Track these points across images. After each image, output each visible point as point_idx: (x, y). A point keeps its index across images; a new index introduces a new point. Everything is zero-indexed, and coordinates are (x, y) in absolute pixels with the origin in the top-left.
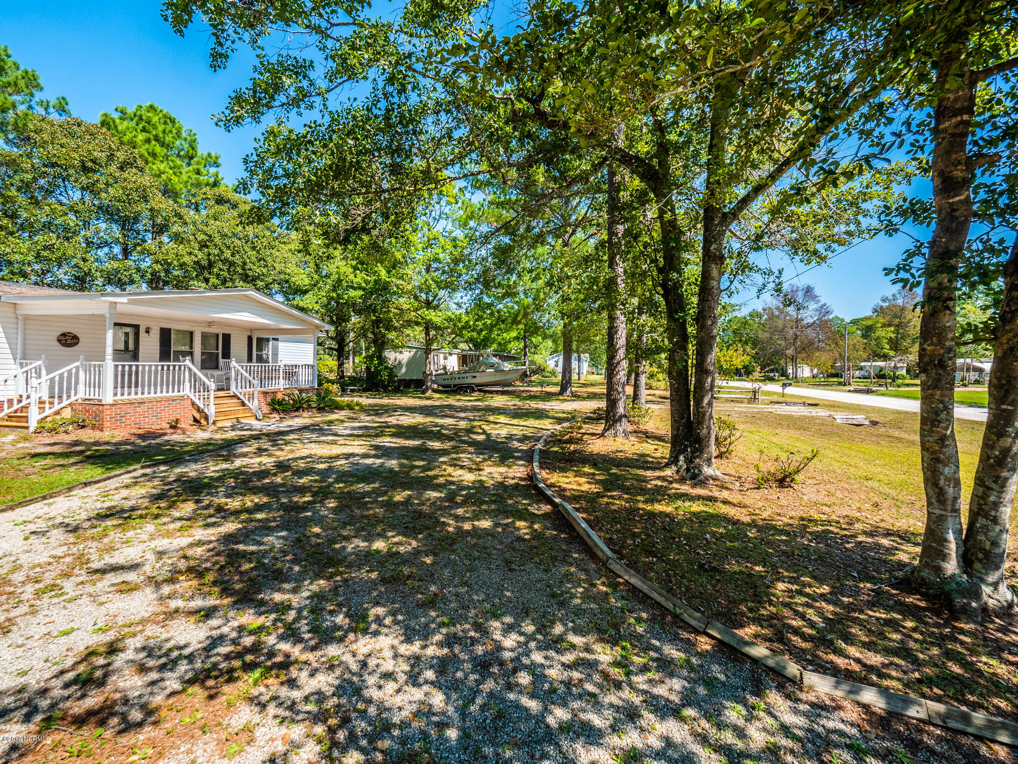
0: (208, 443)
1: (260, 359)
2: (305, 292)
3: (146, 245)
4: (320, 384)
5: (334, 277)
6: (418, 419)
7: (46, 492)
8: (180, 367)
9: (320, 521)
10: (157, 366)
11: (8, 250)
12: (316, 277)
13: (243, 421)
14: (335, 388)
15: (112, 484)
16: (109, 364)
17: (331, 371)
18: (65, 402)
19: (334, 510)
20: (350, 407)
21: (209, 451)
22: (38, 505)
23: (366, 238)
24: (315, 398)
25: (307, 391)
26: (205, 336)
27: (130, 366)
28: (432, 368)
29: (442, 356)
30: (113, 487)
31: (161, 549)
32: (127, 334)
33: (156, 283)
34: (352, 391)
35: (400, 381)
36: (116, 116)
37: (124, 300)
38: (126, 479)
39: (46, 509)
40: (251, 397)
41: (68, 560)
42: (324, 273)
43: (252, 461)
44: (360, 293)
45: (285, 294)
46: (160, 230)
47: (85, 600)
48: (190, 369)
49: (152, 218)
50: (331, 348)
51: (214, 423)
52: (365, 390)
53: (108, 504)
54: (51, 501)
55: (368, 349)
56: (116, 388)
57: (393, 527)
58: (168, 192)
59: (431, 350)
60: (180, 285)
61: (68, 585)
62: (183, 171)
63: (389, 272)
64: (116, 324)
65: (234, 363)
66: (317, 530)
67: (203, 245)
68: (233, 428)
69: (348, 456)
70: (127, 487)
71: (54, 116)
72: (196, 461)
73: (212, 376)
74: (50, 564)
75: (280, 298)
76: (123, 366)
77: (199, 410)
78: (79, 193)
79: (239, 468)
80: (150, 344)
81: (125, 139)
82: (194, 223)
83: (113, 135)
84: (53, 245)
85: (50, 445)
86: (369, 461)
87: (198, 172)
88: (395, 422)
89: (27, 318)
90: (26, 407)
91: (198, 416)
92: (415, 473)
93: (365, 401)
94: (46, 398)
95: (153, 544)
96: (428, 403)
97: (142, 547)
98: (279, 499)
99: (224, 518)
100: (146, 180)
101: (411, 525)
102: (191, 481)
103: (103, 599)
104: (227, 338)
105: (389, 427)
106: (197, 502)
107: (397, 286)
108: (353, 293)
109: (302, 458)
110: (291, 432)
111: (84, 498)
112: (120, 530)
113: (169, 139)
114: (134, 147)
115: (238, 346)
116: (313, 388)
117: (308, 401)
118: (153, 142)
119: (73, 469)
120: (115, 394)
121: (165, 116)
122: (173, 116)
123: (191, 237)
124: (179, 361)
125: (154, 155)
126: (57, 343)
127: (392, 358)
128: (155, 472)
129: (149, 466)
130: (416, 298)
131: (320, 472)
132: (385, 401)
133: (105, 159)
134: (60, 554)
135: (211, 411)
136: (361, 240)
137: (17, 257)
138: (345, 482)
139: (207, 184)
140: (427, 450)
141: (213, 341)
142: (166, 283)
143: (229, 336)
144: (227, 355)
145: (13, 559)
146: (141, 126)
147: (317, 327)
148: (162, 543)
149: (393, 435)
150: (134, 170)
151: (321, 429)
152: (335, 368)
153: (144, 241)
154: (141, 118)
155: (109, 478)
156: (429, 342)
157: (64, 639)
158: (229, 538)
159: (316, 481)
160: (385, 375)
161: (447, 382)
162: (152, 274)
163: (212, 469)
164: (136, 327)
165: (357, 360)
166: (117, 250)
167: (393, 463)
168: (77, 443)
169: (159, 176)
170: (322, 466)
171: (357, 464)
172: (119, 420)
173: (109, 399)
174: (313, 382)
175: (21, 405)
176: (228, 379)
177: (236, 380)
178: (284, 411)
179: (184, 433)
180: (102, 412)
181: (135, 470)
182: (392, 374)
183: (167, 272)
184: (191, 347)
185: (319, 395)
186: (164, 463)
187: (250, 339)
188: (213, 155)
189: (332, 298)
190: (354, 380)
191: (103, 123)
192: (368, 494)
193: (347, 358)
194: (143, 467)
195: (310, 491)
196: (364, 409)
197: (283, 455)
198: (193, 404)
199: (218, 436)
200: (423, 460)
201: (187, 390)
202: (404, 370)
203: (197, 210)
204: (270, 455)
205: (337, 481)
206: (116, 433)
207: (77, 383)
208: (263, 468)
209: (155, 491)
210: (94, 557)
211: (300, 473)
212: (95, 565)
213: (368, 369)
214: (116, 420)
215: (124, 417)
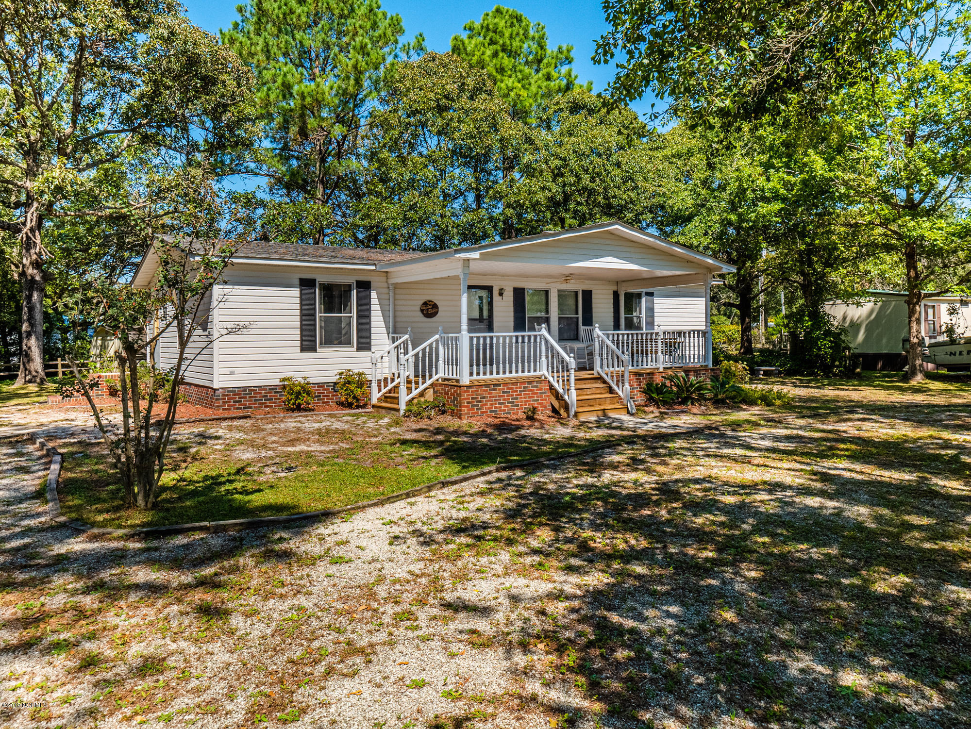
0: (569, 443)
1: (630, 325)
2: (689, 219)
3: (498, 187)
4: (716, 361)
5: (734, 186)
6: (903, 430)
7: (410, 489)
8: (535, 336)
9: (736, 601)
10: (511, 337)
11: (383, 216)
12: (704, 192)
13: (612, 415)
14: (739, 368)
15: (468, 487)
16: (465, 335)
17: (731, 340)
18: (429, 382)
19: (757, 585)
20: (766, 400)
21: (570, 455)
22: (403, 503)
23: (793, 97)
24: (709, 384)
25: (697, 371)
26: (562, 295)
27: (485, 338)
28: (921, 331)
29: (944, 307)
30: (468, 491)
31: (514, 591)
32: (481, 298)
33: (509, 231)
34: (766, 373)
35: (855, 357)
36: (464, 36)
37: (476, 255)
38: (480, 483)
39: (408, 510)
40: (620, 379)
41: (424, 581)
42: (715, 185)
43: (626, 477)
44: (777, 206)
45: (661, 226)
46: (510, 164)
47: (436, 644)
48: (547, 341)
49: (503, 148)
50: (729, 305)
51: (576, 415)
52: (790, 373)
53: (463, 514)
54: (413, 500)
55: (790, 302)
56: (471, 366)
57: (881, 649)
58: (519, 113)
59: (919, 297)
60: (534, 231)
61: (423, 616)
62: (532, 81)
63: (829, 160)
64: (470, 287)
65: (597, 332)
66: (729, 615)
67: (557, 174)
68: (599, 424)
69: (773, 487)
70: (482, 494)
71: (415, 59)
72: (554, 468)
73: (572, 350)
74: (408, 582)
75: (653, 230)
76: (478, 338)
77: (558, 396)
78: (436, 138)
79: (607, 486)
80: (504, 309)
81: (474, 60)
82: (547, 147)
83: (463, 60)
84: (415, 204)
85: (416, 431)
86: (813, 502)
87: (548, 78)
88: (853, 432)
89: (396, 286)
90: (396, 387)
91: (556, 405)
92: (911, 539)
93: (791, 390)
94: (412, 377)
95: (509, 582)
96: (919, 398)
97: (496, 583)
98: (665, 547)
99: (591, 561)
100: (495, 104)
101: (925, 654)
102: (550, 497)
103: (454, 648)
104: (588, 295)
105: (843, 441)
106: (557, 529)
107: (846, 183)
108: (764, 208)
109: (697, 481)
110: (677, 435)
111: (442, 501)
112: (473, 553)
113: (516, 44)
114: (483, 68)
115: (602, 307)
116: (705, 368)
117: (700, 388)
118: (501, 54)
119: (434, 462)
120: (471, 374)
121: (511, 16)
122: (519, 13)
123: (544, 166)
124: (534, 330)
125: (501, 70)
126: (420, 314)
127: (839, 316)
128: (509, 478)
129: (504, 469)
130: (886, 199)
131: (726, 510)
132: (830, 393)
133: (457, 91)
134: (418, 572)
135: (572, 397)
136: (785, 102)
137: (390, 222)
138: (773, 535)
139: (559, 90)
140: (933, 494)
141: (571, 302)
142: (519, 231)
143: (590, 292)
144: (588, 320)
145: (379, 566)
146: (488, 38)
147: (710, 269)
148: (517, 583)
149: (853, 457)
150: (484, 96)
151: (722, 436)
152: (738, 336)
153: (495, 182)
154: (488, 29)
155: (465, 479)
156: (915, 282)
157: (414, 694)
158: (597, 597)
159: (722, 524)
160: (825, 346)
161: (957, 360)
162: (504, 222)
163: (575, 482)
164: (489, 289)
165: (772, 322)
166: (471, 197)
167: (861, 512)
168: (439, 431)
169: (507, 95)
170: (730, 500)
171: (791, 504)
172: (475, 404)
173: (466, 380)
174: (705, 357)
175: (394, 384)
176: (591, 354)
177: (601, 355)
178: (665, 403)
179: (542, 427)
180: (460, 395)
181: (490, 472)
182: (838, 345)
183: (519, 216)
184: (547, 312)
185: (715, 378)
186: (521, 466)
187: (616, 295)
188: (564, 49)
189: (730, 223)
190: (768, 356)
191: (456, 49)
192: (819, 565)
193: (756, 319)
194: (497, 470)
195: (713, 541)
196: (789, 406)
197: (668, 472)
198: (551, 387)
199: (581, 435)
200: (928, 514)
201: (544, 371)
202: (861, 336)
203: (549, 128)
204: (648, 471)
205: (758, 530)
206: (473, 421)
207: (437, 360)
208: (640, 490)
209: (510, 505)
210: (448, 584)
211: (698, 507)
212: (449, 597)
213: (793, 336)
214: (473, 406)
215: (480, 402)
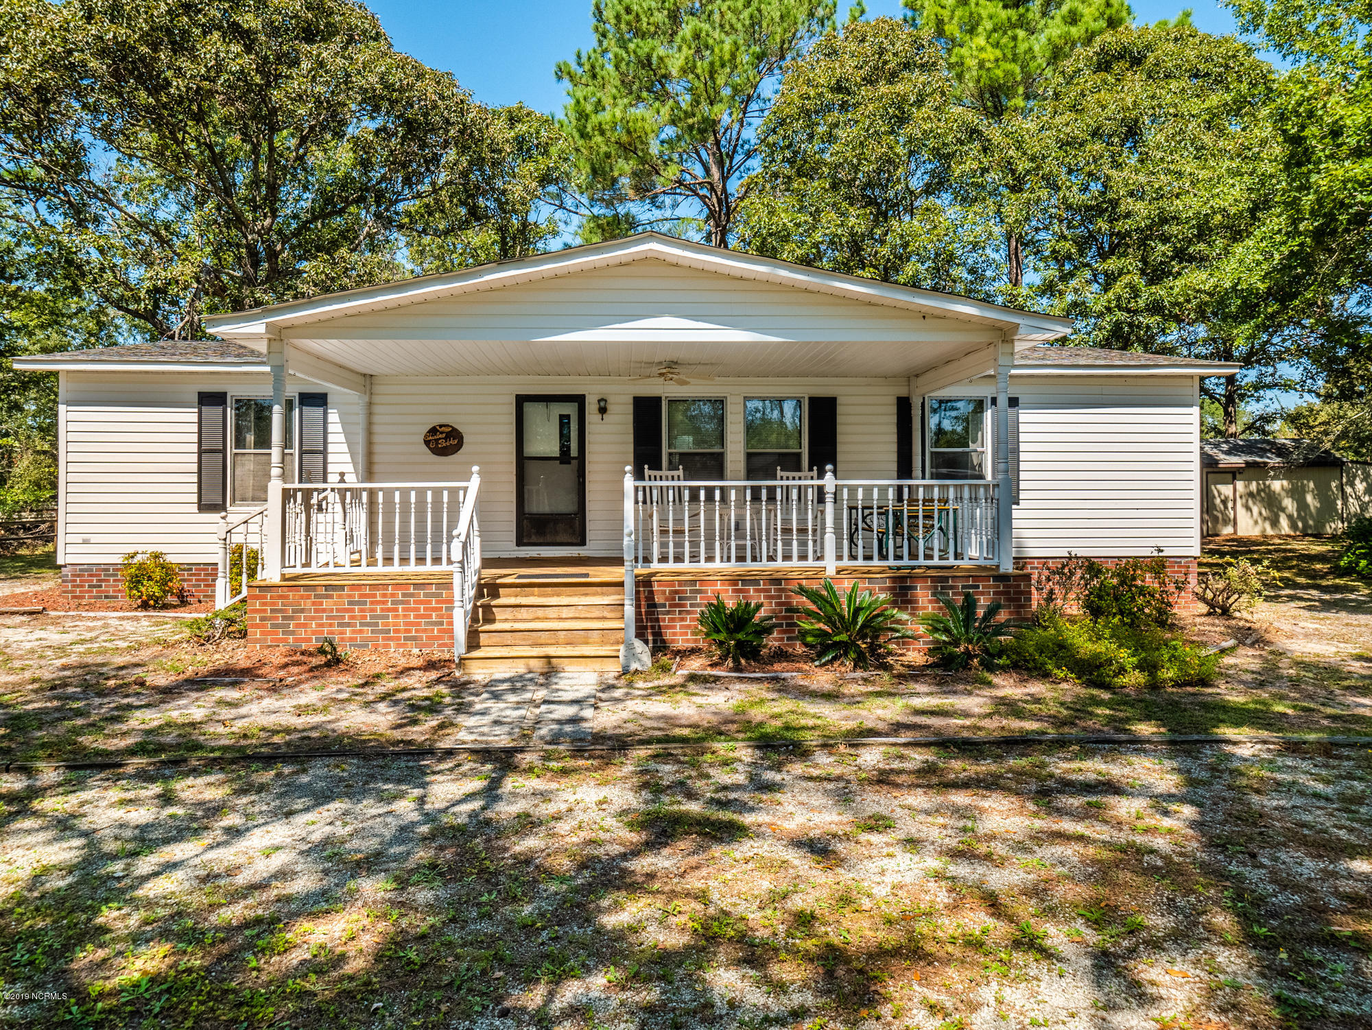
115: (866, 431)
126: (424, 449)
143: (831, 403)
164: (580, 400)
184: (722, 442)
187: (905, 407)
214: (274, 626)
215: (292, 618)
